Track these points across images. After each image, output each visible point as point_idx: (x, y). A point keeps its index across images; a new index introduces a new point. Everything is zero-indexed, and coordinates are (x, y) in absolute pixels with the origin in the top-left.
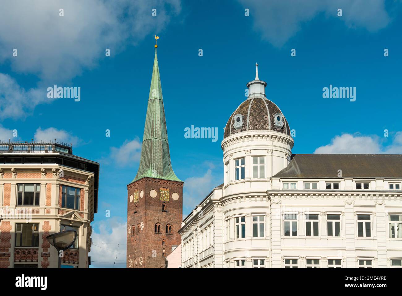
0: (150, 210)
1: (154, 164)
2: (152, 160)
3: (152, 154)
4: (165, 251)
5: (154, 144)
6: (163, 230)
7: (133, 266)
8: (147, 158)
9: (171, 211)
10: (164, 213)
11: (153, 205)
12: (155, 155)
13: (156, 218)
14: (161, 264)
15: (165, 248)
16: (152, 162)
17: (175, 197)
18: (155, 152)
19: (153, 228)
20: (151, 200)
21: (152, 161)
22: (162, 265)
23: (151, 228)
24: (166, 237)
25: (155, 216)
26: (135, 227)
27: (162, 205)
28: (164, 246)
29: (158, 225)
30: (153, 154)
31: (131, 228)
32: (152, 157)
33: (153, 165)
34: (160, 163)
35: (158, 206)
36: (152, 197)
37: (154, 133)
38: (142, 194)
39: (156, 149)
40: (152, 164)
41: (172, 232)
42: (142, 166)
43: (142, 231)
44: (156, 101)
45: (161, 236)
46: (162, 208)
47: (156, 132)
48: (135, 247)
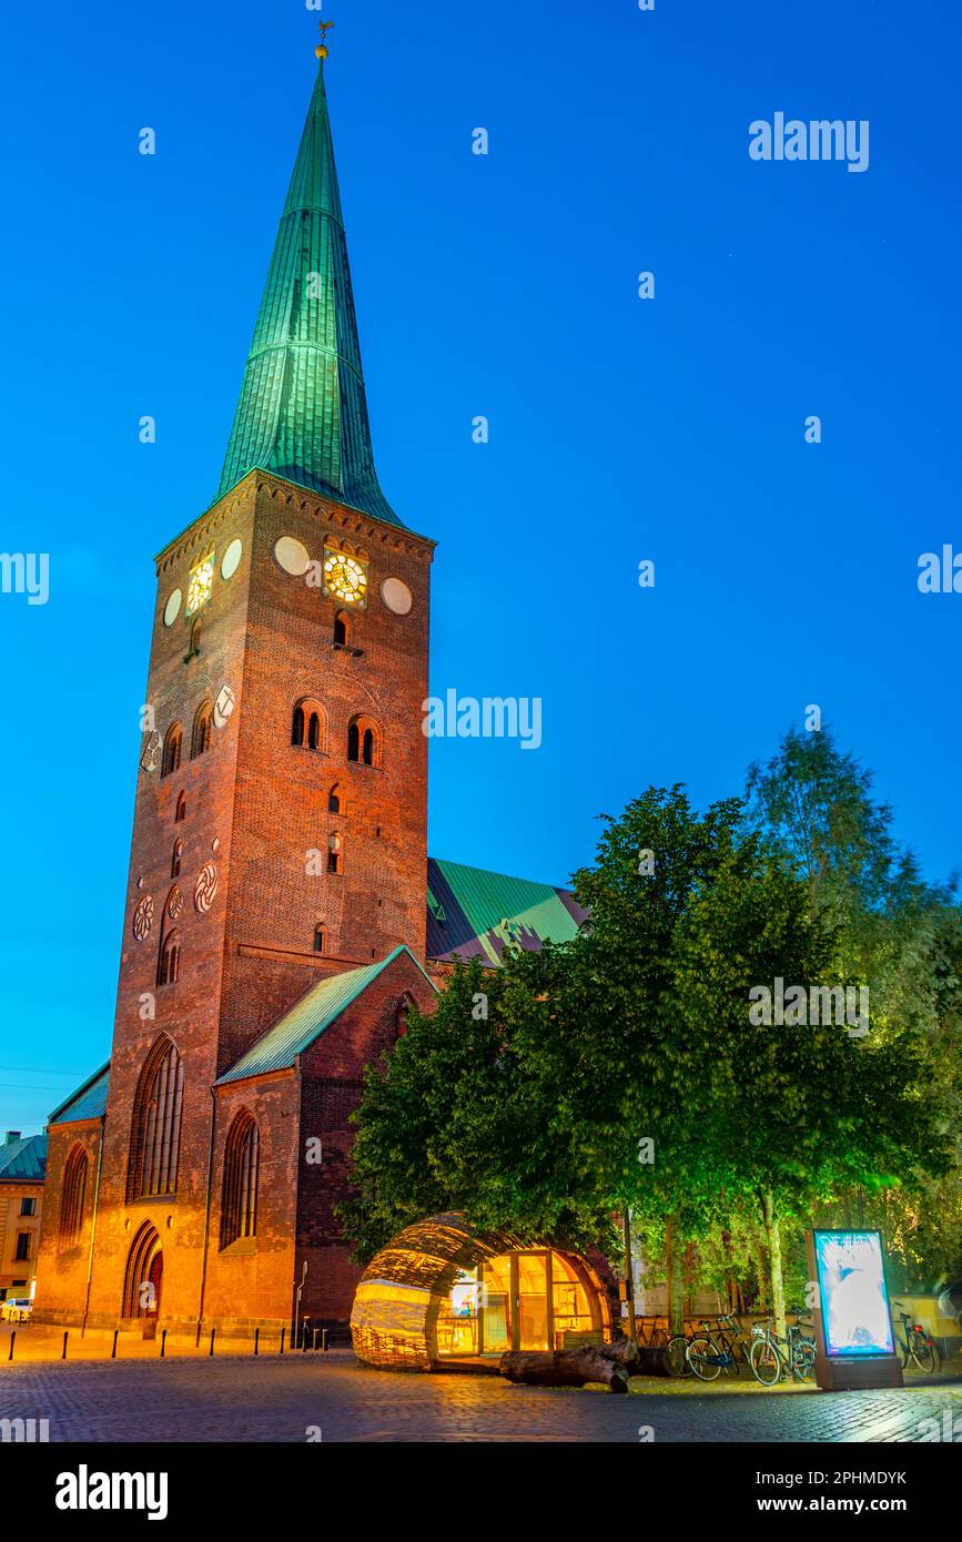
0: (270, 625)
1: (300, 444)
2: (291, 425)
3: (291, 402)
4: (344, 845)
5: (302, 366)
6: (332, 742)
7: (158, 926)
8: (263, 419)
9: (377, 655)
10: (341, 658)
11: (286, 609)
12: (305, 409)
13: (301, 672)
14: (317, 908)
15: (340, 828)
16: (291, 432)
17: (397, 596)
18: (306, 397)
19: (286, 720)
20: (279, 582)
21: (286, 427)
22: (321, 916)
23: (272, 713)
24: (345, 778)
25: (294, 663)
26: (184, 729)
27: (331, 618)
28: (334, 820)
29: (307, 708)
30: (296, 402)
31: (160, 744)
32: (291, 413)
33: (295, 446)
34: (327, 443)
35: (312, 620)
36: (283, 571)
37: (304, 326)
38: (234, 555)
39: (310, 384)
40: (286, 439)
41: (375, 757)
42: (237, 454)
43: (226, 727)
44: (316, 219)
45: (323, 766)
46: (330, 632)
47: (313, 324)
48: (178, 827)
